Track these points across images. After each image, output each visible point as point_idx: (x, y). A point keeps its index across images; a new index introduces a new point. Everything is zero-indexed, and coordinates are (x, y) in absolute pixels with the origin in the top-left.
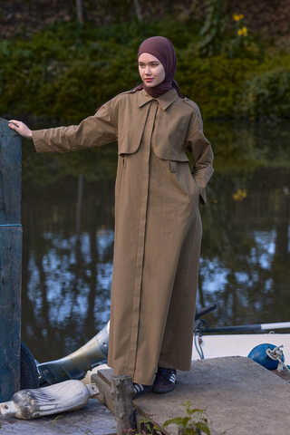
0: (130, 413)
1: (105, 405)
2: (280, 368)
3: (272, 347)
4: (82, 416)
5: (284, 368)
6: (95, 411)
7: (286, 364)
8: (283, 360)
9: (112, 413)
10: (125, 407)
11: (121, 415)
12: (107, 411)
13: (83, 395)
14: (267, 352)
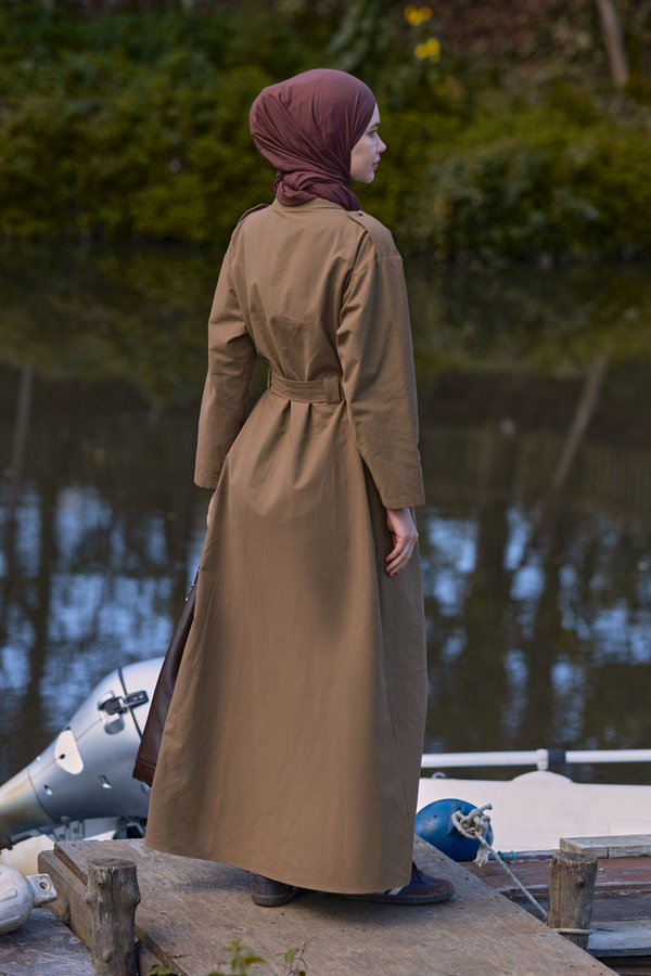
0: (126, 949)
1: (68, 924)
2: (482, 858)
3: (466, 808)
4: (13, 949)
5: (491, 858)
6: (46, 938)
7: (496, 847)
8: (489, 840)
9: (83, 945)
10: (116, 933)
11: (105, 953)
12: (73, 940)
13: (19, 900)
14: (453, 817)
